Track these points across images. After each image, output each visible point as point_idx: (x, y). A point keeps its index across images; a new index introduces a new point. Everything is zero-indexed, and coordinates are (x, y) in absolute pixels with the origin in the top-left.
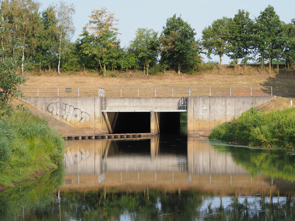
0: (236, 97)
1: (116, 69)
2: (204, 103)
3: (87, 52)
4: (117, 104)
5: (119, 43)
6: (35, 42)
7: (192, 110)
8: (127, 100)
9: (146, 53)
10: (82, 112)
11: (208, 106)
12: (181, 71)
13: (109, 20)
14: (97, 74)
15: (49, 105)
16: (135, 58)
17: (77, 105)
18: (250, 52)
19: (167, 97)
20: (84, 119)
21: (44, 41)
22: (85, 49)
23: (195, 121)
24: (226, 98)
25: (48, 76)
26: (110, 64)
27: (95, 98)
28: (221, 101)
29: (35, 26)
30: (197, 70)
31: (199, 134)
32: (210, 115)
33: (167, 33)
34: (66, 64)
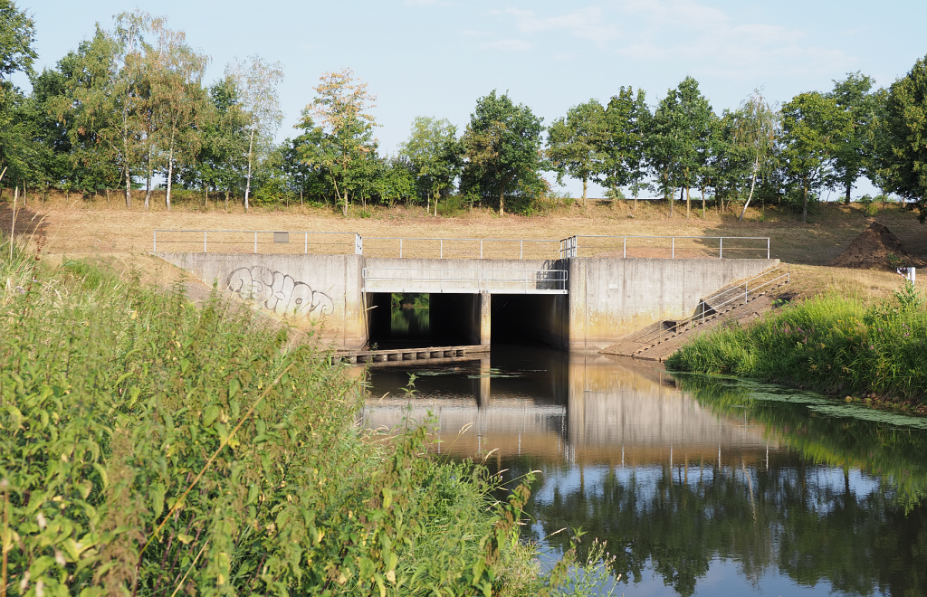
0: (687, 260)
1: (368, 202)
2: (611, 275)
3: (309, 162)
4: (391, 273)
5: (376, 146)
6: (196, 139)
7: (583, 291)
8: (415, 265)
9: (435, 167)
10: (313, 292)
11: (621, 282)
12: (505, 210)
13: (355, 97)
14: (329, 211)
15: (232, 273)
16: (409, 179)
17: (301, 275)
18: (644, 173)
19: (507, 260)
20: (318, 310)
21: (216, 138)
22: (305, 155)
23: (589, 317)
24: (662, 262)
25: (223, 213)
26: (359, 188)
27: (346, 259)
28: (651, 269)
29: (198, 106)
30: (539, 207)
31: (597, 348)
32: (623, 304)
33: (479, 126)
34: (262, 190)
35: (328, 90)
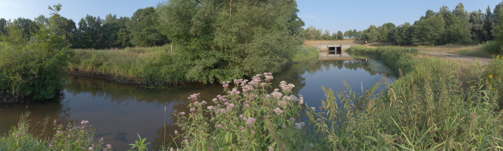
35: (326, 31)
